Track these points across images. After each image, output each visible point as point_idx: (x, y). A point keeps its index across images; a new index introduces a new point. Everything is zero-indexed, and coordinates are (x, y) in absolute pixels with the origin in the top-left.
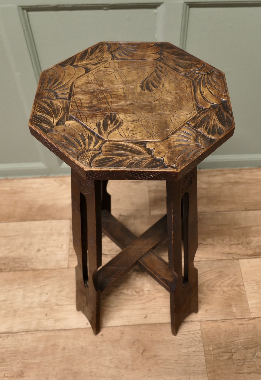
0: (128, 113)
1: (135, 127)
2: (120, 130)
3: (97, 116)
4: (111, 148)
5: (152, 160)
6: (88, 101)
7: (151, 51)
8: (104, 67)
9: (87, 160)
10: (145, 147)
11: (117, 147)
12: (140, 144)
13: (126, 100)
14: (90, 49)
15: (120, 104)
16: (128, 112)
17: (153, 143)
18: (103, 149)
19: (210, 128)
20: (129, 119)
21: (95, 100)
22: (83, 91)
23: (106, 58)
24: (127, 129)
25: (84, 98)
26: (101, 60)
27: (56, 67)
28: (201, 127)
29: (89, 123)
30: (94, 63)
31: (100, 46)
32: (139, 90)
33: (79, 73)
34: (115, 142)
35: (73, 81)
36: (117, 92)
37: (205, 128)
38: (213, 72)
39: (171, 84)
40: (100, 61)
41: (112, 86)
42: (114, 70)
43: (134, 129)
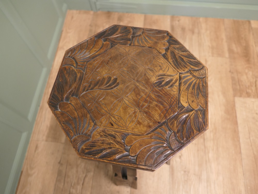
0: (148, 78)
1: (156, 67)
2: (165, 73)
3: (164, 93)
4: (182, 67)
5: (172, 45)
6: (157, 109)
7: (69, 107)
8: (113, 127)
9: (201, 72)
10: (166, 53)
11: (179, 65)
12: (166, 57)
13: (137, 87)
14: (96, 157)
15: (143, 88)
16: (146, 78)
17: (159, 51)
18: (186, 70)
19: (125, 34)
20: (152, 74)
21: (152, 105)
22: (150, 120)
23: (99, 134)
24: (161, 69)
25: (156, 113)
26: (105, 135)
27: (141, 164)
28: (127, 38)
29: (175, 92)
30: (112, 139)
31: (87, 151)
32: (120, 86)
33: (133, 139)
34: (176, 68)
35: (146, 136)
36: (133, 98)
37: (127, 36)
38: (69, 57)
39: (101, 72)
40: (107, 136)
41: (129, 105)
42: (111, 117)
43: (158, 66)
